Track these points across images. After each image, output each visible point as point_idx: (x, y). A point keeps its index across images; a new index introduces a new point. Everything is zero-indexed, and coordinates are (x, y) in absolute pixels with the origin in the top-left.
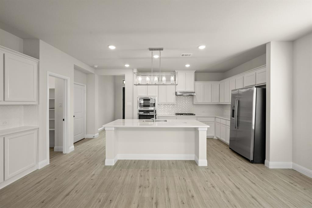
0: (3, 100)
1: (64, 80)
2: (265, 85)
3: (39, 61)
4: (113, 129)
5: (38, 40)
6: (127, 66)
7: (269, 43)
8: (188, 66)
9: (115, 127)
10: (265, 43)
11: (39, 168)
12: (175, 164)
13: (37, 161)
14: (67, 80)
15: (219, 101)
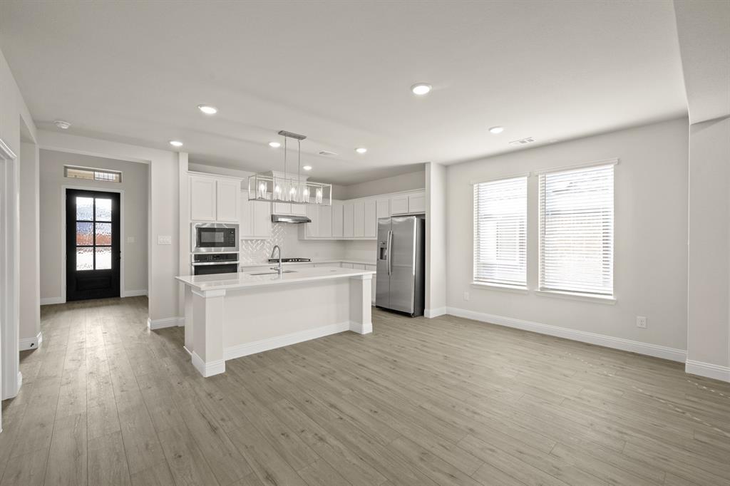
2: (424, 215)
7: (429, 163)
10: (424, 162)
15: (354, 234)
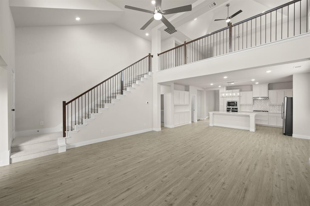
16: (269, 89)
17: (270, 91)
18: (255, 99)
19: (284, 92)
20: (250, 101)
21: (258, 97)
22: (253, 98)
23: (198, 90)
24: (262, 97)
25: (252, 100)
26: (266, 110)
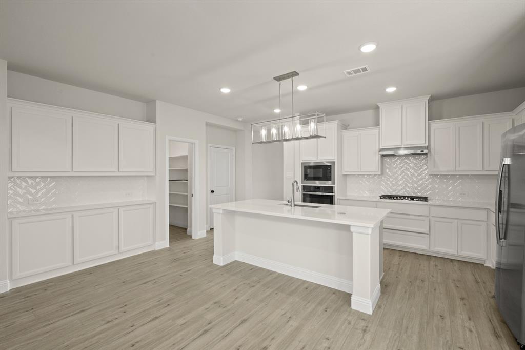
0: (117, 170)
1: (192, 143)
3: (156, 126)
4: (221, 212)
5: (154, 101)
6: (277, 111)
8: (391, 90)
9: (223, 210)
11: (156, 249)
12: (310, 290)
13: (154, 241)
14: (195, 143)
16: (431, 117)
17: (436, 125)
18: (387, 156)
19: (483, 123)
20: (373, 164)
21: (398, 149)
22: (381, 150)
23: (208, 124)
24: (407, 148)
25: (377, 158)
26: (419, 195)
